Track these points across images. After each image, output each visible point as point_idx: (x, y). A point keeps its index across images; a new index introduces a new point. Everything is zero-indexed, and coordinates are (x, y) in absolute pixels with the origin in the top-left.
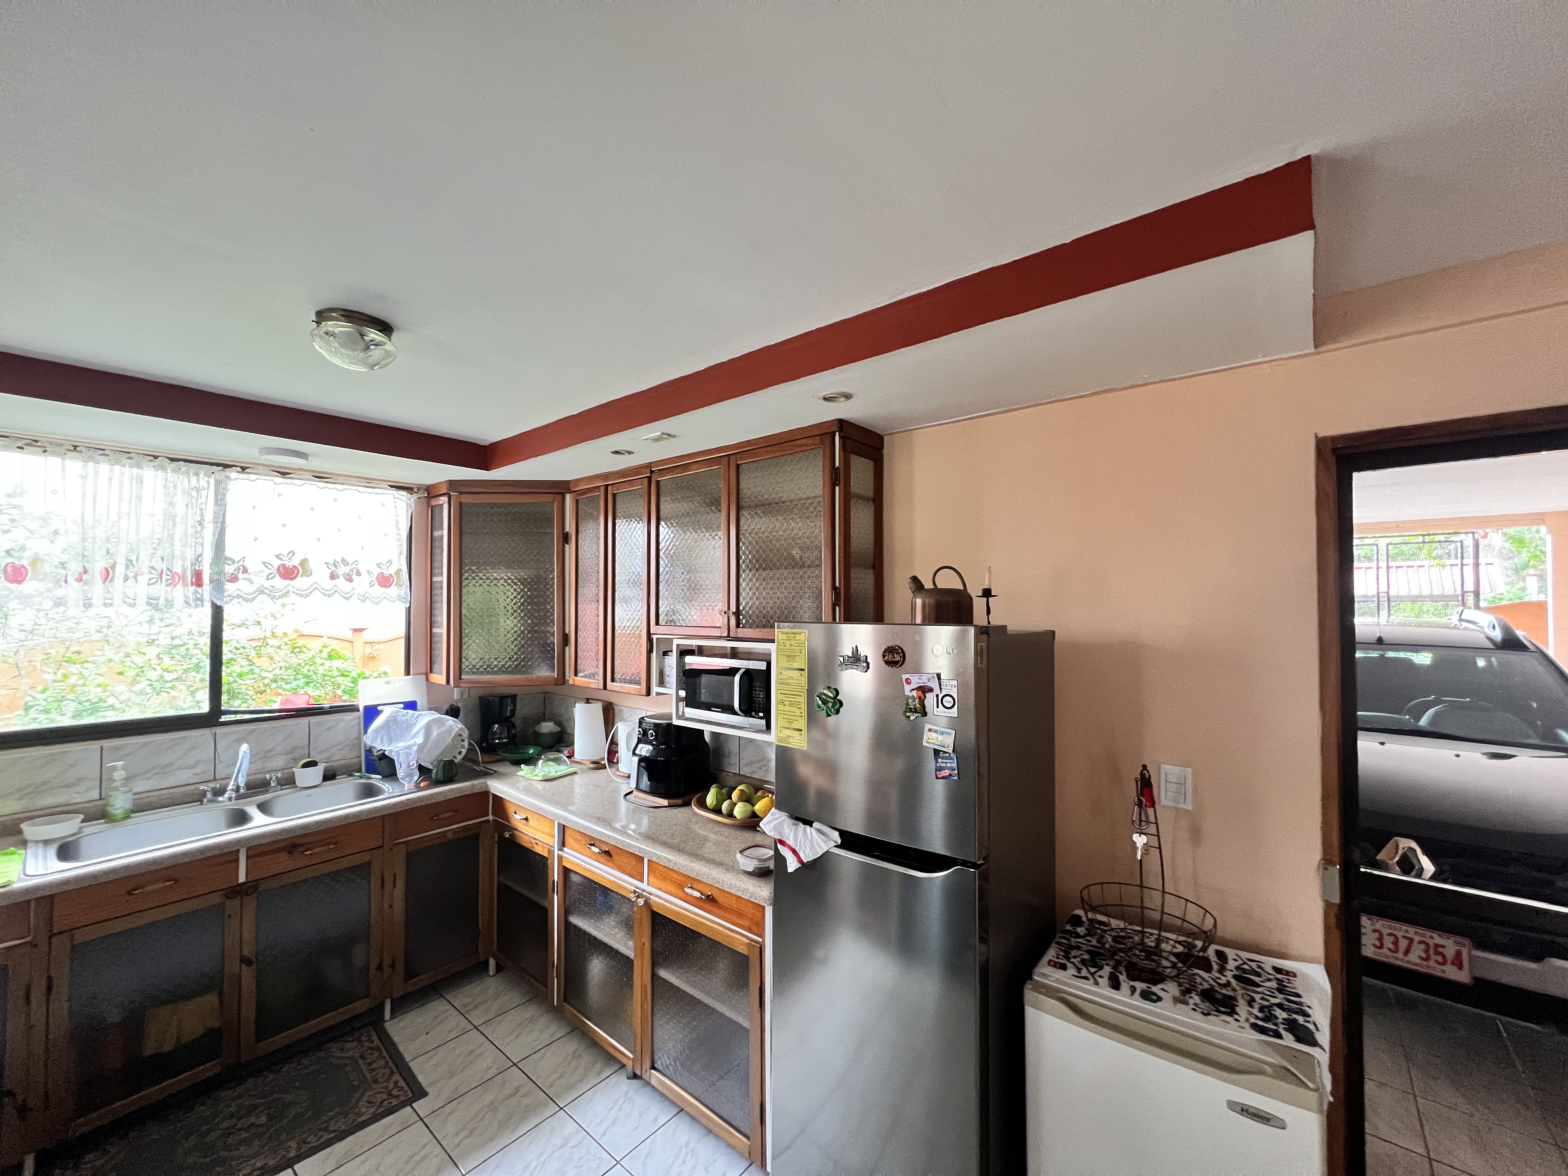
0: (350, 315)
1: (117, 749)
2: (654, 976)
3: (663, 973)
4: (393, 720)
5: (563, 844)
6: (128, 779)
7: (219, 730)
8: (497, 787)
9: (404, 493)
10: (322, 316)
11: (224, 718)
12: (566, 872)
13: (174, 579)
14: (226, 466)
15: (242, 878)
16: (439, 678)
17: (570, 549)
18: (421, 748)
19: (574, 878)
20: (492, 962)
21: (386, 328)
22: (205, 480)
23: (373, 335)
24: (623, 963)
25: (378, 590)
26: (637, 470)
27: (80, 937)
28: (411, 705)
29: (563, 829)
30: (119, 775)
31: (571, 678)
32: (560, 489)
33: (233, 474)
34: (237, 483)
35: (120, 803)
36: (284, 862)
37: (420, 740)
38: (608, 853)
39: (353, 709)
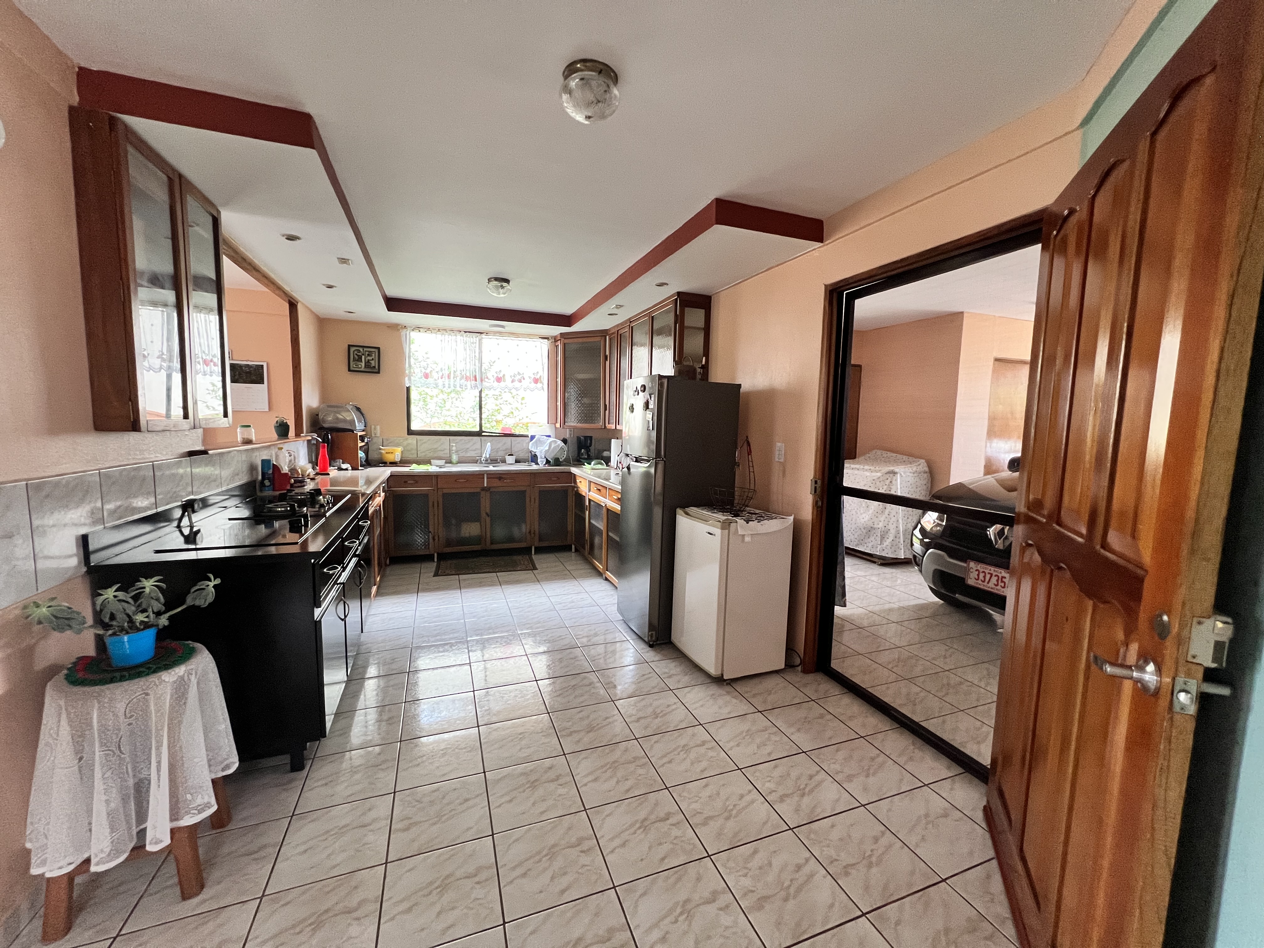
0: (496, 279)
1: (453, 440)
2: (608, 535)
3: (610, 534)
4: (539, 440)
5: (590, 491)
6: (457, 452)
7: (483, 438)
8: (574, 470)
9: (546, 340)
10: (489, 280)
11: (483, 434)
12: (590, 500)
13: (467, 379)
14: (481, 333)
15: (485, 485)
16: (558, 425)
17: (608, 363)
18: (547, 451)
19: (592, 503)
20: (573, 547)
21: (507, 281)
22: (475, 338)
23: (505, 284)
24: (600, 532)
25: (533, 385)
26: (625, 322)
27: (445, 491)
28: (549, 436)
29: (590, 482)
30: (454, 448)
31: (607, 425)
32: (603, 333)
33: (483, 336)
34: (486, 340)
35: (455, 458)
36: (496, 483)
37: (547, 448)
38: (599, 490)
39: (527, 436)
